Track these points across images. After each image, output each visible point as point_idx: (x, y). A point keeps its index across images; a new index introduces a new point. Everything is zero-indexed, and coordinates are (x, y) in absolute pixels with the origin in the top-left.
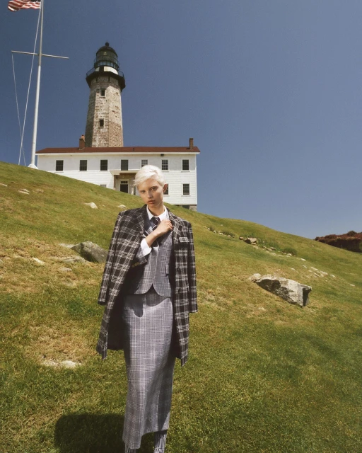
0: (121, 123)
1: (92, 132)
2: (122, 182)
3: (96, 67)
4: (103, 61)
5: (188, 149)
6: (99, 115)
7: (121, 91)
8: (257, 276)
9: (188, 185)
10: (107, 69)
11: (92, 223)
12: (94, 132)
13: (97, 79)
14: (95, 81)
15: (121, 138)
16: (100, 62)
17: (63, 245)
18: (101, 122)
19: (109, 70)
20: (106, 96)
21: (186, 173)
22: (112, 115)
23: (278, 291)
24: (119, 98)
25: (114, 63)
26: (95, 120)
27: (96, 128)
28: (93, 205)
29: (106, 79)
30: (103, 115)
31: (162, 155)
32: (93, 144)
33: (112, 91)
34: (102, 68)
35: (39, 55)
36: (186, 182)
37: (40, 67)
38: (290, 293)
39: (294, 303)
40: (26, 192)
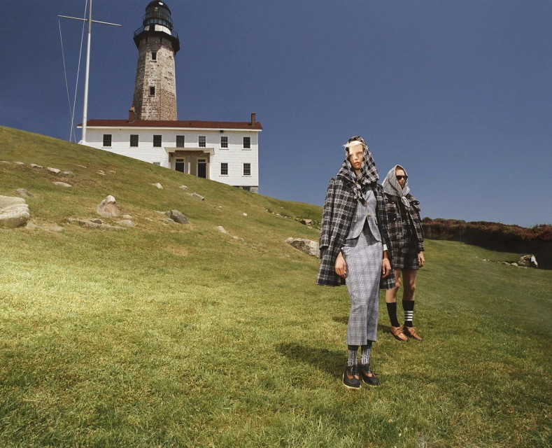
0: (174, 91)
1: (141, 101)
2: (177, 160)
3: (145, 25)
4: (154, 18)
5: (249, 125)
6: (150, 81)
7: (175, 54)
8: (291, 239)
9: (249, 165)
10: (159, 28)
11: (164, 200)
12: (144, 101)
13: (146, 40)
14: (144, 42)
15: (174, 109)
16: (150, 19)
17: (158, 212)
18: (152, 90)
19: (161, 30)
20: (157, 60)
21: (247, 151)
22: (164, 82)
23: (304, 248)
24: (172, 62)
25: (167, 22)
26: (145, 88)
27: (146, 96)
28: (159, 185)
29: (157, 41)
30: (153, 82)
31: (222, 132)
32: (143, 114)
33: (164, 53)
34: (152, 27)
35: (88, 21)
36: (247, 162)
37: (89, 35)
38: (311, 249)
39: (313, 256)
40: (102, 173)
